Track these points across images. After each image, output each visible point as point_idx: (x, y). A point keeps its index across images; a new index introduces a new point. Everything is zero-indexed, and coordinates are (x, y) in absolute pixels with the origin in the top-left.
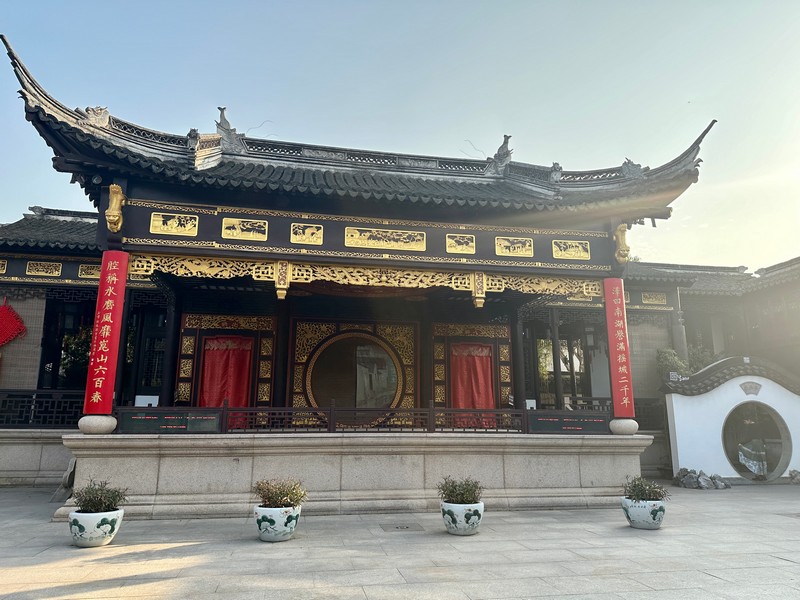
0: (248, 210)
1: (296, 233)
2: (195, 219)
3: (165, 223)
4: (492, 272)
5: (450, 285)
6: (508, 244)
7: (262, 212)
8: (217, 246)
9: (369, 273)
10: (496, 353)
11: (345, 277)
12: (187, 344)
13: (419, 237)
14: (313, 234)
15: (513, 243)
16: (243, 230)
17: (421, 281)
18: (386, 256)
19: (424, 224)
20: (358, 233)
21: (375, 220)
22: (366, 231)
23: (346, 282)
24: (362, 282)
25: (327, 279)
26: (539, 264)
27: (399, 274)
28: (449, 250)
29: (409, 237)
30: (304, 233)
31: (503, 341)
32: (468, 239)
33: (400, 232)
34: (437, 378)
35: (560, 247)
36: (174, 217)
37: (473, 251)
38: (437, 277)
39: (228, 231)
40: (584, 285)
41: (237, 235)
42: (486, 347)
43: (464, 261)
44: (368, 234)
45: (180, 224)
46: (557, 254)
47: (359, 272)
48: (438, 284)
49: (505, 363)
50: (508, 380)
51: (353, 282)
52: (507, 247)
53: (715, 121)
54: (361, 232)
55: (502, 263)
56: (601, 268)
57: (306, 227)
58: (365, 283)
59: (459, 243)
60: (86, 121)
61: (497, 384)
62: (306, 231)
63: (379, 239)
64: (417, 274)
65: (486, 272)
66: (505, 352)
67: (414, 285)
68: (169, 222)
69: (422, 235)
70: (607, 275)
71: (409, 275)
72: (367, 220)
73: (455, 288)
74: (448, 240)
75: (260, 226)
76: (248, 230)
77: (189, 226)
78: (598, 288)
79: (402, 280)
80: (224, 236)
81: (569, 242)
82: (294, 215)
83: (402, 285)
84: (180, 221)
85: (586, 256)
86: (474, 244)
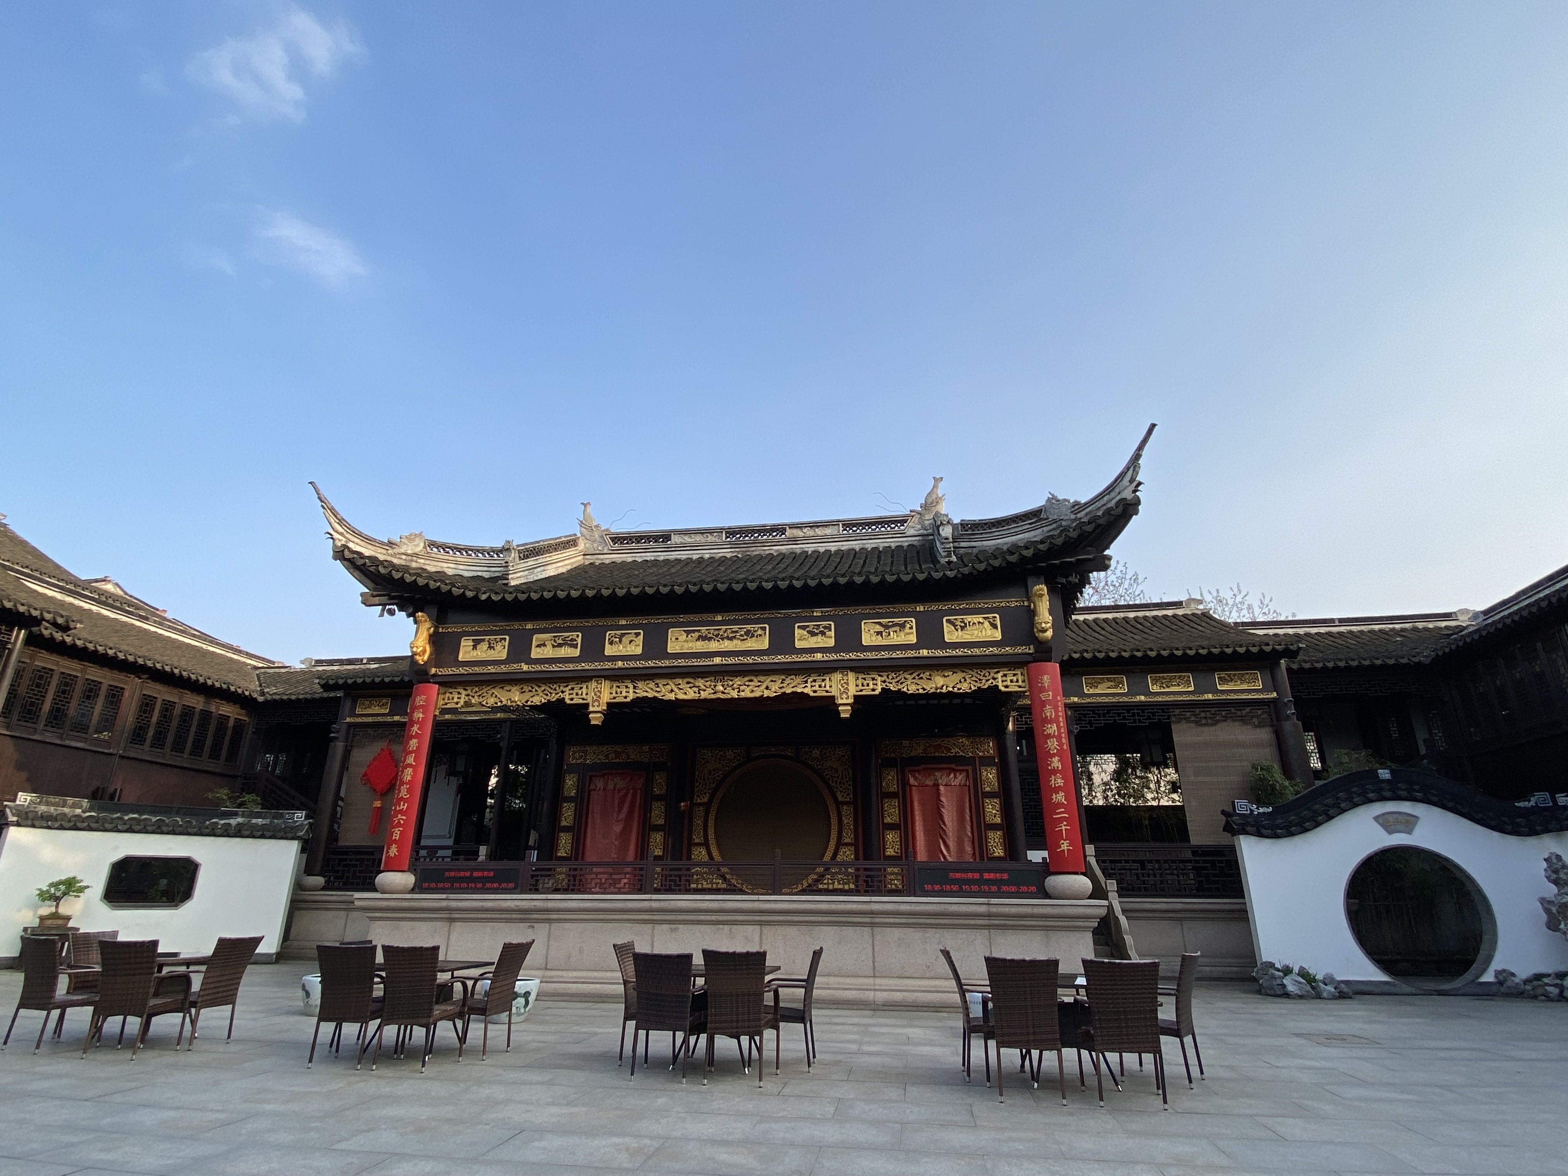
0: (558, 624)
1: (611, 643)
2: (505, 639)
3: (475, 647)
4: (862, 668)
5: (806, 691)
6: (881, 629)
7: (575, 623)
8: (525, 667)
9: (700, 682)
10: (977, 781)
11: (672, 691)
12: (570, 783)
13: (760, 632)
14: (631, 642)
15: (886, 627)
16: (554, 646)
17: (767, 688)
18: (717, 660)
19: (766, 615)
20: (685, 635)
21: (706, 617)
22: (694, 631)
23: (672, 696)
24: (691, 695)
25: (650, 695)
26: (924, 653)
27: (738, 681)
28: (798, 644)
29: (748, 633)
30: (620, 641)
31: (987, 761)
32: (825, 627)
33: (735, 628)
34: (888, 820)
35: (955, 626)
36: (483, 640)
37: (831, 643)
38: (788, 681)
39: (538, 650)
40: (999, 675)
41: (548, 652)
42: (961, 771)
43: (819, 656)
44: (697, 634)
45: (490, 647)
46: (951, 635)
47: (688, 683)
48: (789, 691)
49: (991, 795)
50: (998, 820)
51: (681, 696)
52: (879, 633)
53: (1153, 426)
54: (688, 633)
55: (871, 655)
56: (1019, 650)
57: (623, 635)
58: (696, 696)
59: (813, 634)
60: (397, 550)
61: (981, 828)
62: (624, 639)
63: (710, 639)
64: (762, 678)
65: (852, 669)
66: (990, 776)
67: (757, 694)
68: (479, 647)
69: (764, 629)
70: (1030, 658)
71: (751, 681)
72: (696, 618)
73: (812, 694)
74: (797, 631)
75: (572, 640)
76: (560, 645)
77: (499, 647)
78: (1020, 678)
79: (742, 688)
80: (533, 655)
81: (969, 618)
82: (610, 621)
83: (742, 694)
84: (490, 644)
85: (998, 635)
86: (832, 633)
